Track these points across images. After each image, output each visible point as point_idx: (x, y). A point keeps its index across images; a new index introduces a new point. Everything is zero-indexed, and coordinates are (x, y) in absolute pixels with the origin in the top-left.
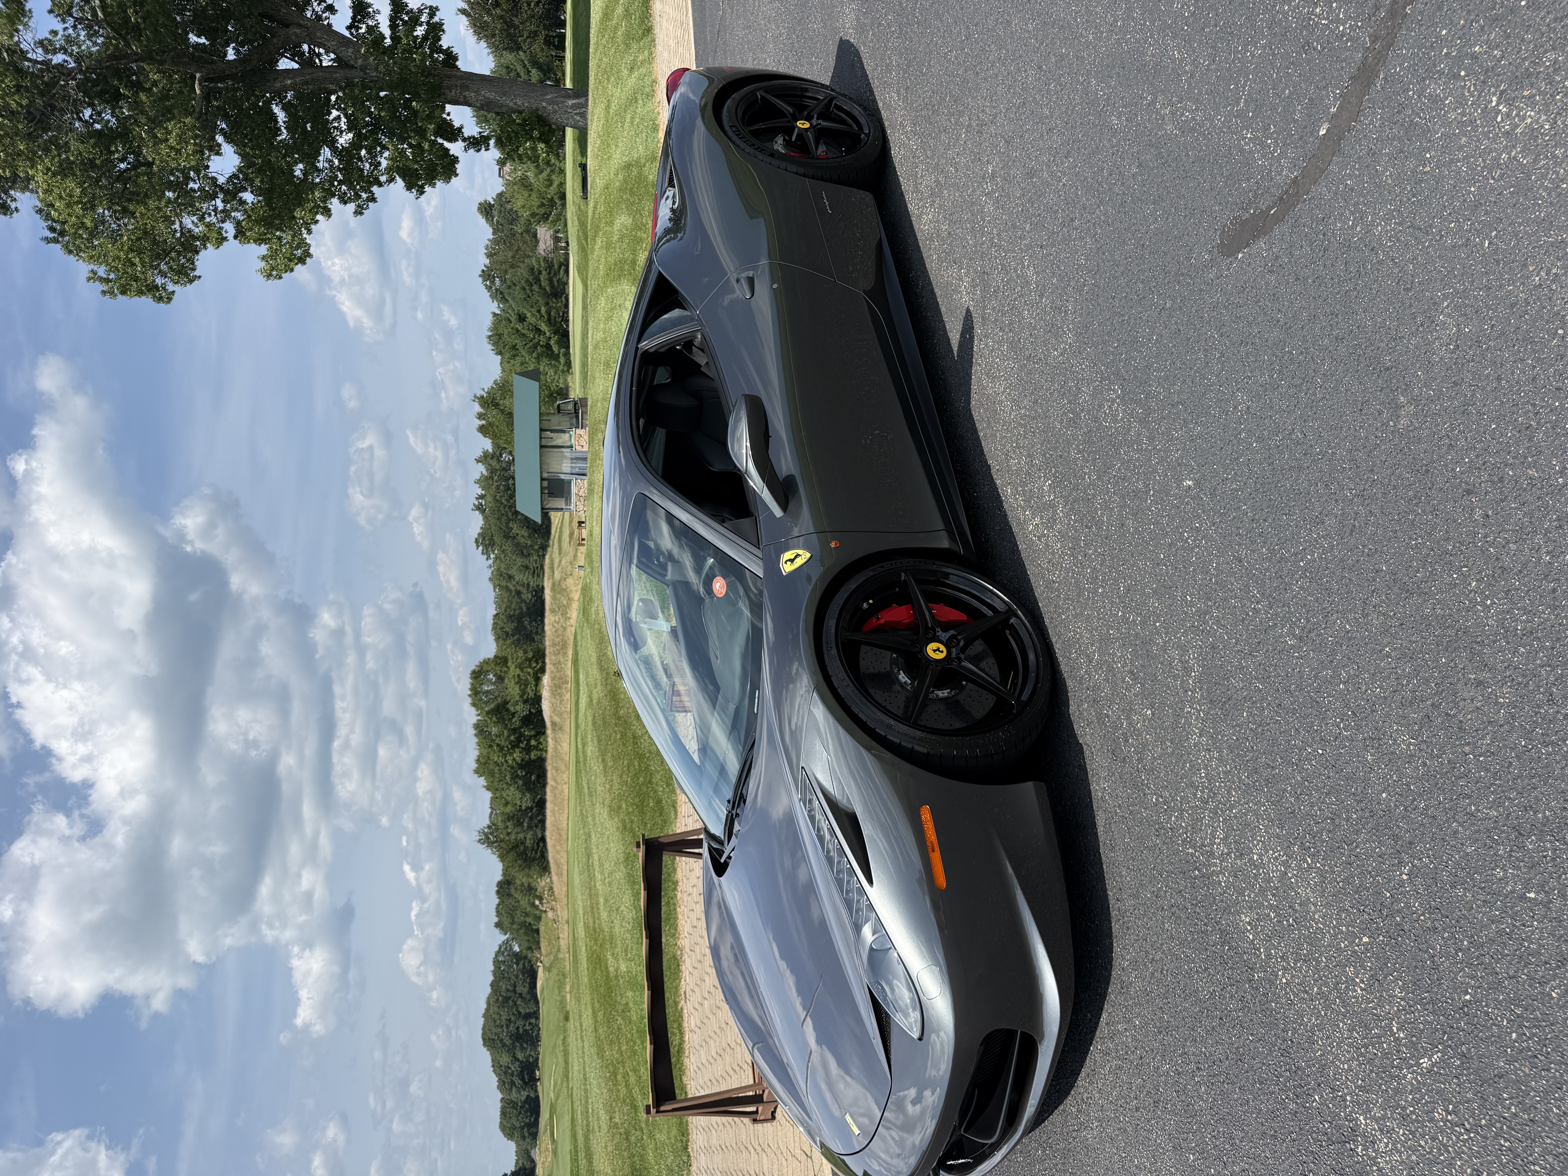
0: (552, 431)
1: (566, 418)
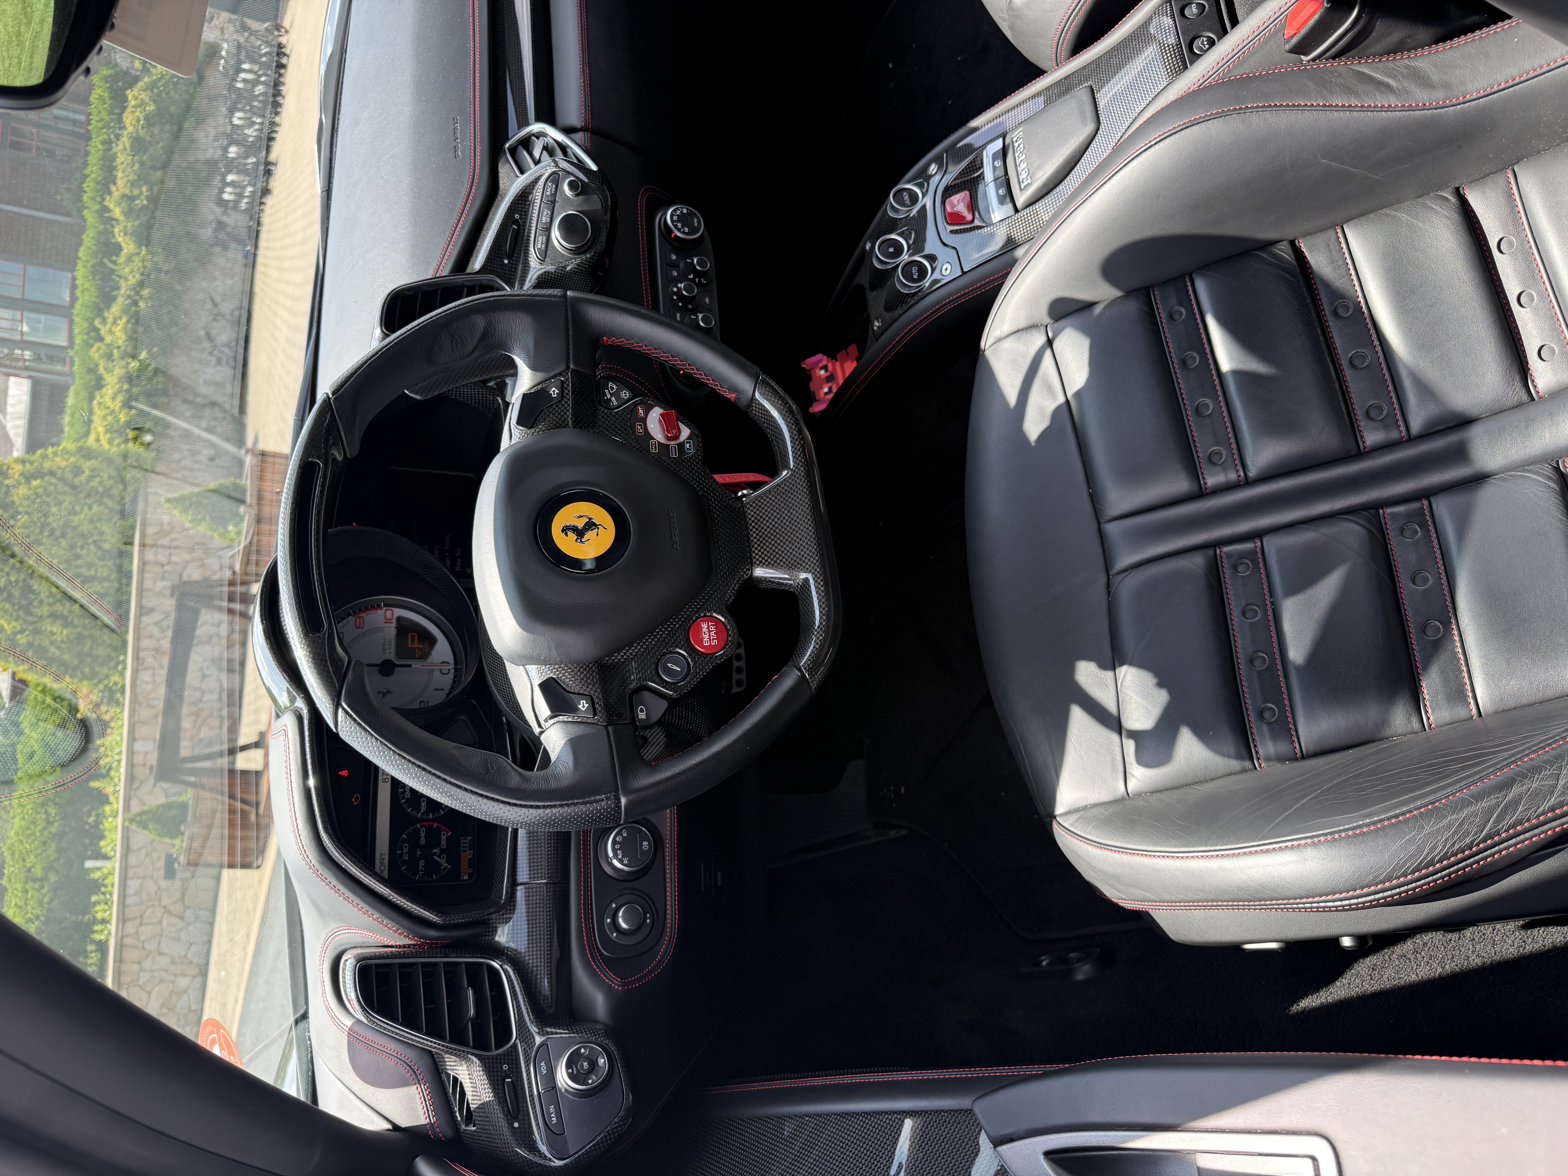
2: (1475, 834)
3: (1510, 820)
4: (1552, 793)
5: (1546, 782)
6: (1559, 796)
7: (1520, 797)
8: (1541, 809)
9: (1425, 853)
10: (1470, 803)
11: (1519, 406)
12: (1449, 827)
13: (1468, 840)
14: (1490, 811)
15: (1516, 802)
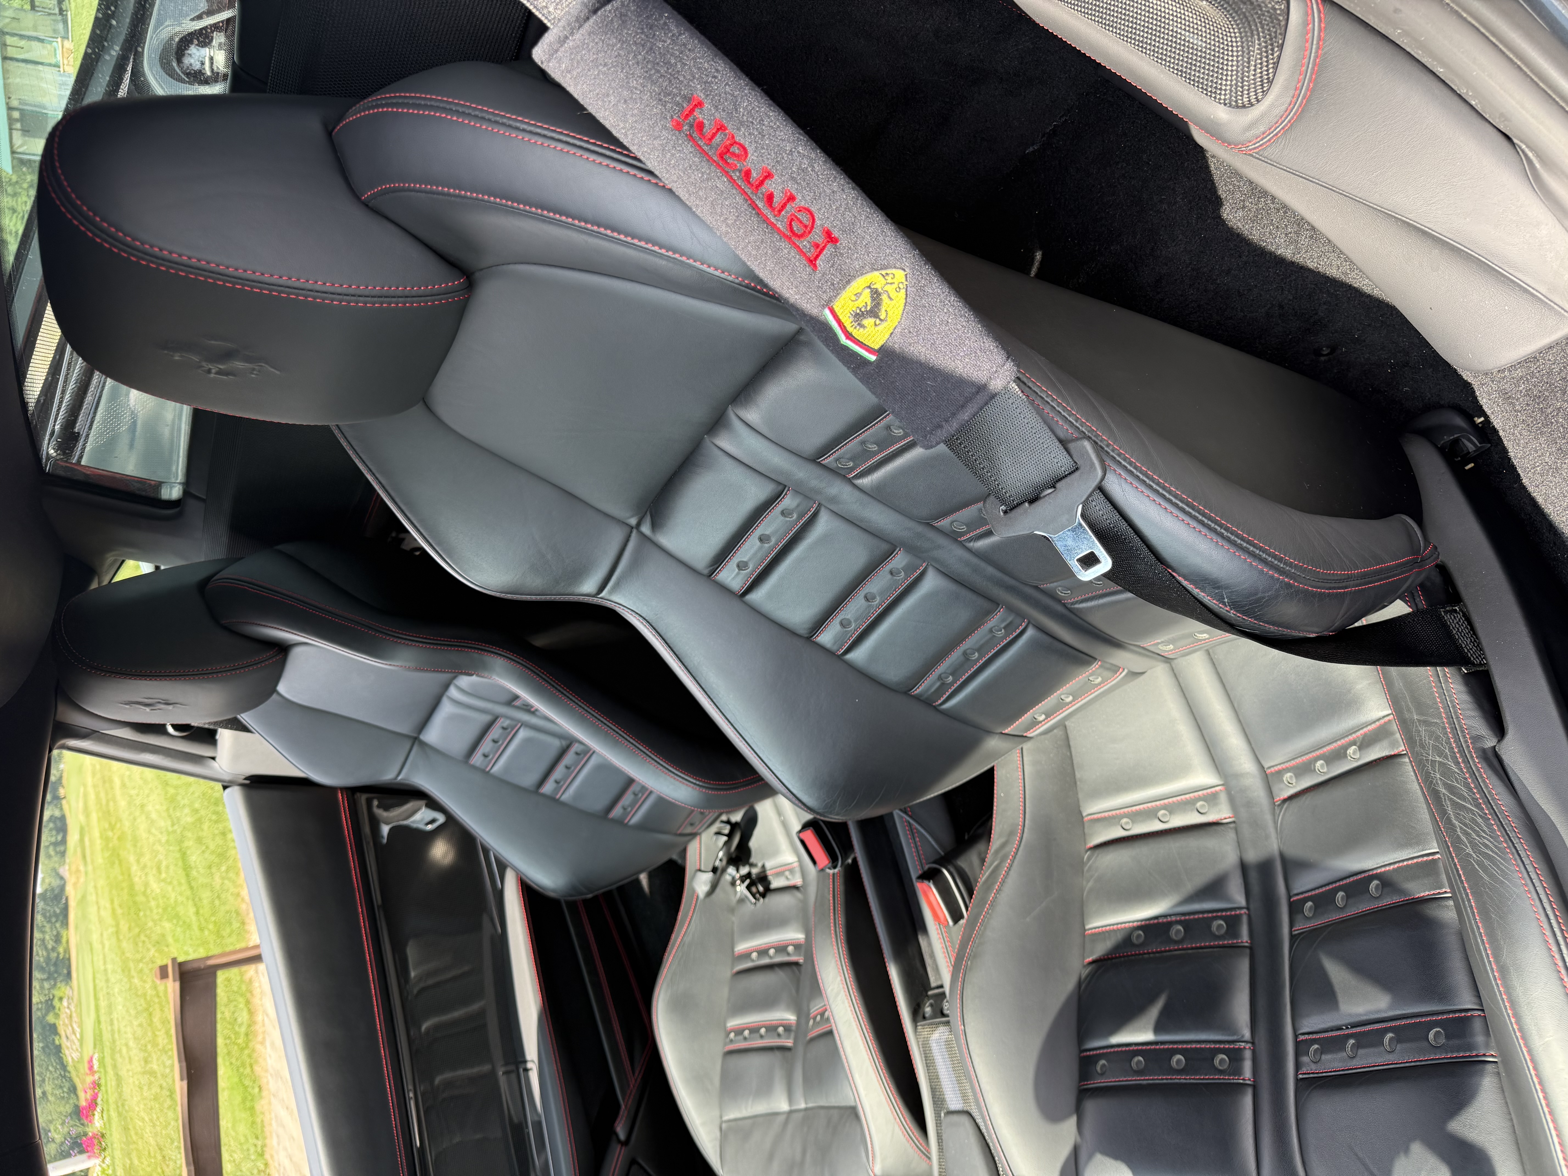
0: (22, 37)
1: (48, 20)
2: (1474, 814)
3: (1465, 792)
4: (1444, 764)
5: (1437, 768)
6: (1447, 759)
7: (1445, 784)
8: (1456, 770)
9: (1491, 853)
10: (1449, 819)
11: (1236, 830)
12: (1466, 834)
13: (1480, 820)
14: (1455, 805)
15: (1451, 789)
